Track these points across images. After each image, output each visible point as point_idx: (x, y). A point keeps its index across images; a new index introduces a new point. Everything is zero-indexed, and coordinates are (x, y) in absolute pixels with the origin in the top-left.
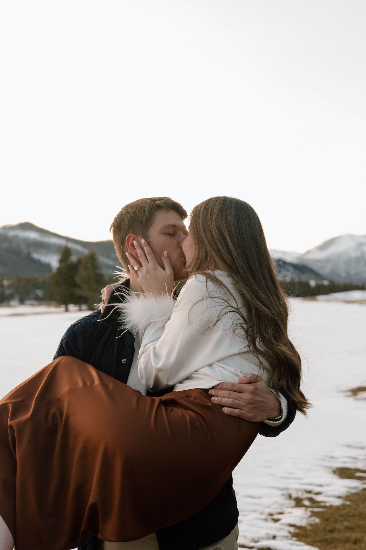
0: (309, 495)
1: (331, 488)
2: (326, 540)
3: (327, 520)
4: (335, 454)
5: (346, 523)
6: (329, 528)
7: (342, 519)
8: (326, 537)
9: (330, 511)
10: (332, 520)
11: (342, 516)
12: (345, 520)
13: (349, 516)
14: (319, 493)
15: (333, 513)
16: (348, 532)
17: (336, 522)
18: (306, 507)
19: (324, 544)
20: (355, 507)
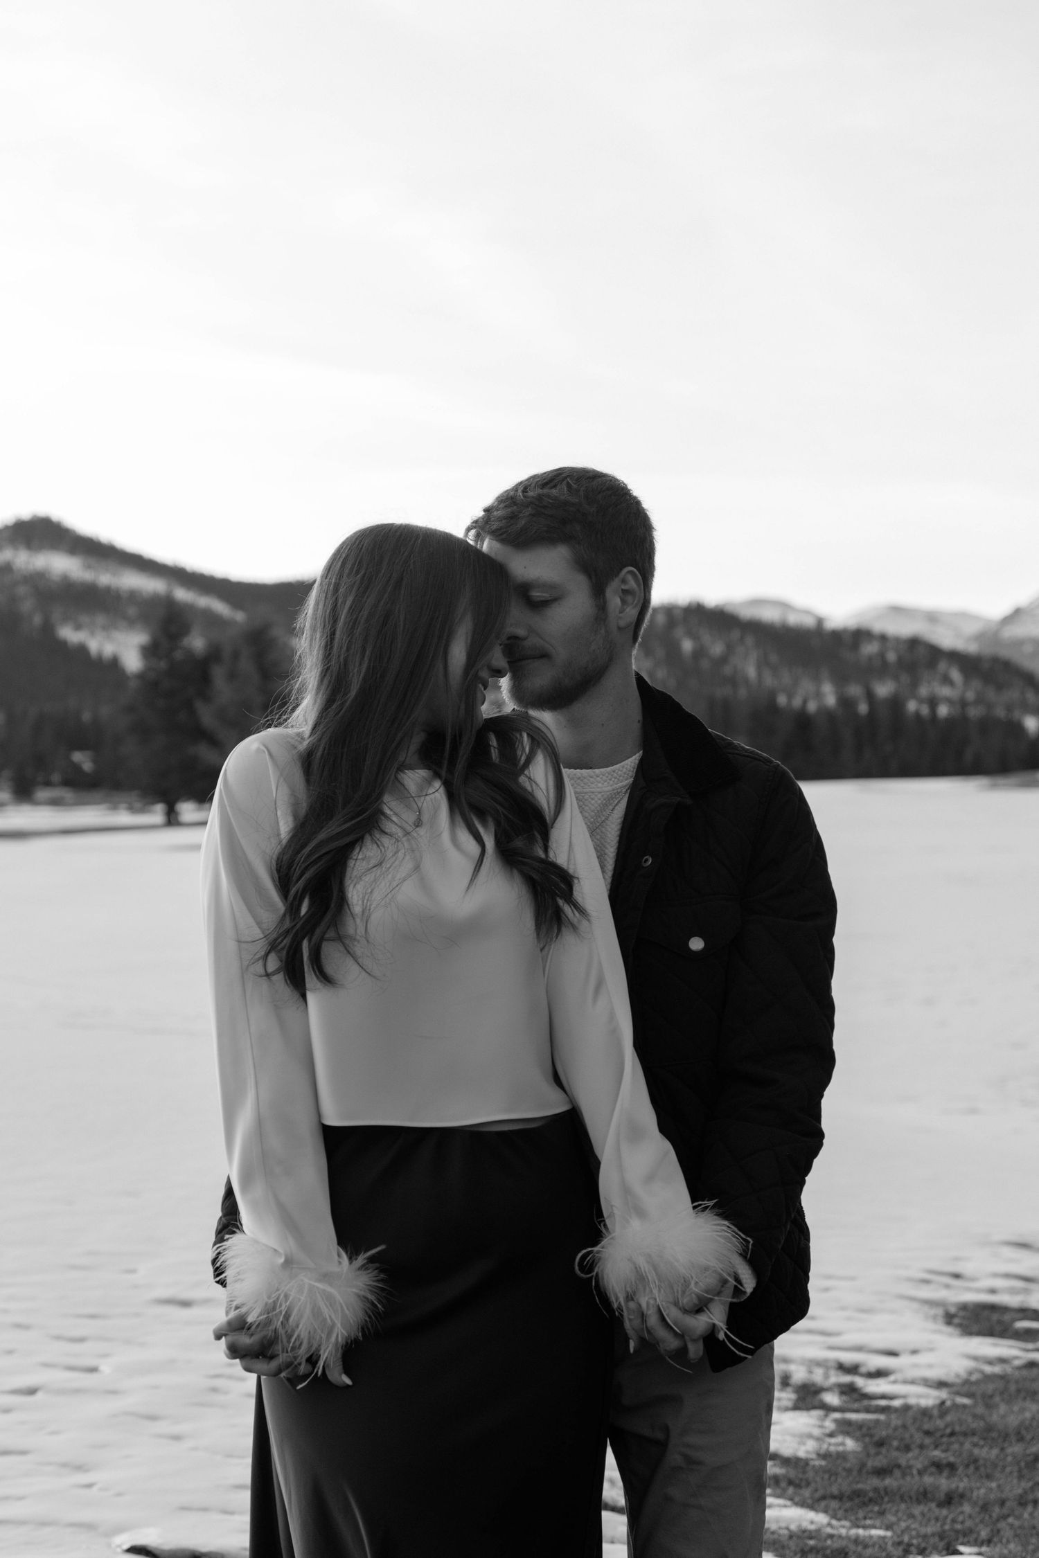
0: (846, 1379)
1: (921, 1359)
2: (857, 1494)
3: (880, 1444)
4: (965, 1268)
5: (937, 1453)
6: (875, 1463)
7: (927, 1441)
8: (860, 1486)
9: (896, 1421)
10: (895, 1443)
11: (928, 1433)
12: (936, 1446)
13: (952, 1434)
14: (879, 1374)
15: (904, 1427)
16: (931, 1474)
17: (907, 1448)
18: (828, 1409)
19: (848, 1505)
20: (980, 1410)
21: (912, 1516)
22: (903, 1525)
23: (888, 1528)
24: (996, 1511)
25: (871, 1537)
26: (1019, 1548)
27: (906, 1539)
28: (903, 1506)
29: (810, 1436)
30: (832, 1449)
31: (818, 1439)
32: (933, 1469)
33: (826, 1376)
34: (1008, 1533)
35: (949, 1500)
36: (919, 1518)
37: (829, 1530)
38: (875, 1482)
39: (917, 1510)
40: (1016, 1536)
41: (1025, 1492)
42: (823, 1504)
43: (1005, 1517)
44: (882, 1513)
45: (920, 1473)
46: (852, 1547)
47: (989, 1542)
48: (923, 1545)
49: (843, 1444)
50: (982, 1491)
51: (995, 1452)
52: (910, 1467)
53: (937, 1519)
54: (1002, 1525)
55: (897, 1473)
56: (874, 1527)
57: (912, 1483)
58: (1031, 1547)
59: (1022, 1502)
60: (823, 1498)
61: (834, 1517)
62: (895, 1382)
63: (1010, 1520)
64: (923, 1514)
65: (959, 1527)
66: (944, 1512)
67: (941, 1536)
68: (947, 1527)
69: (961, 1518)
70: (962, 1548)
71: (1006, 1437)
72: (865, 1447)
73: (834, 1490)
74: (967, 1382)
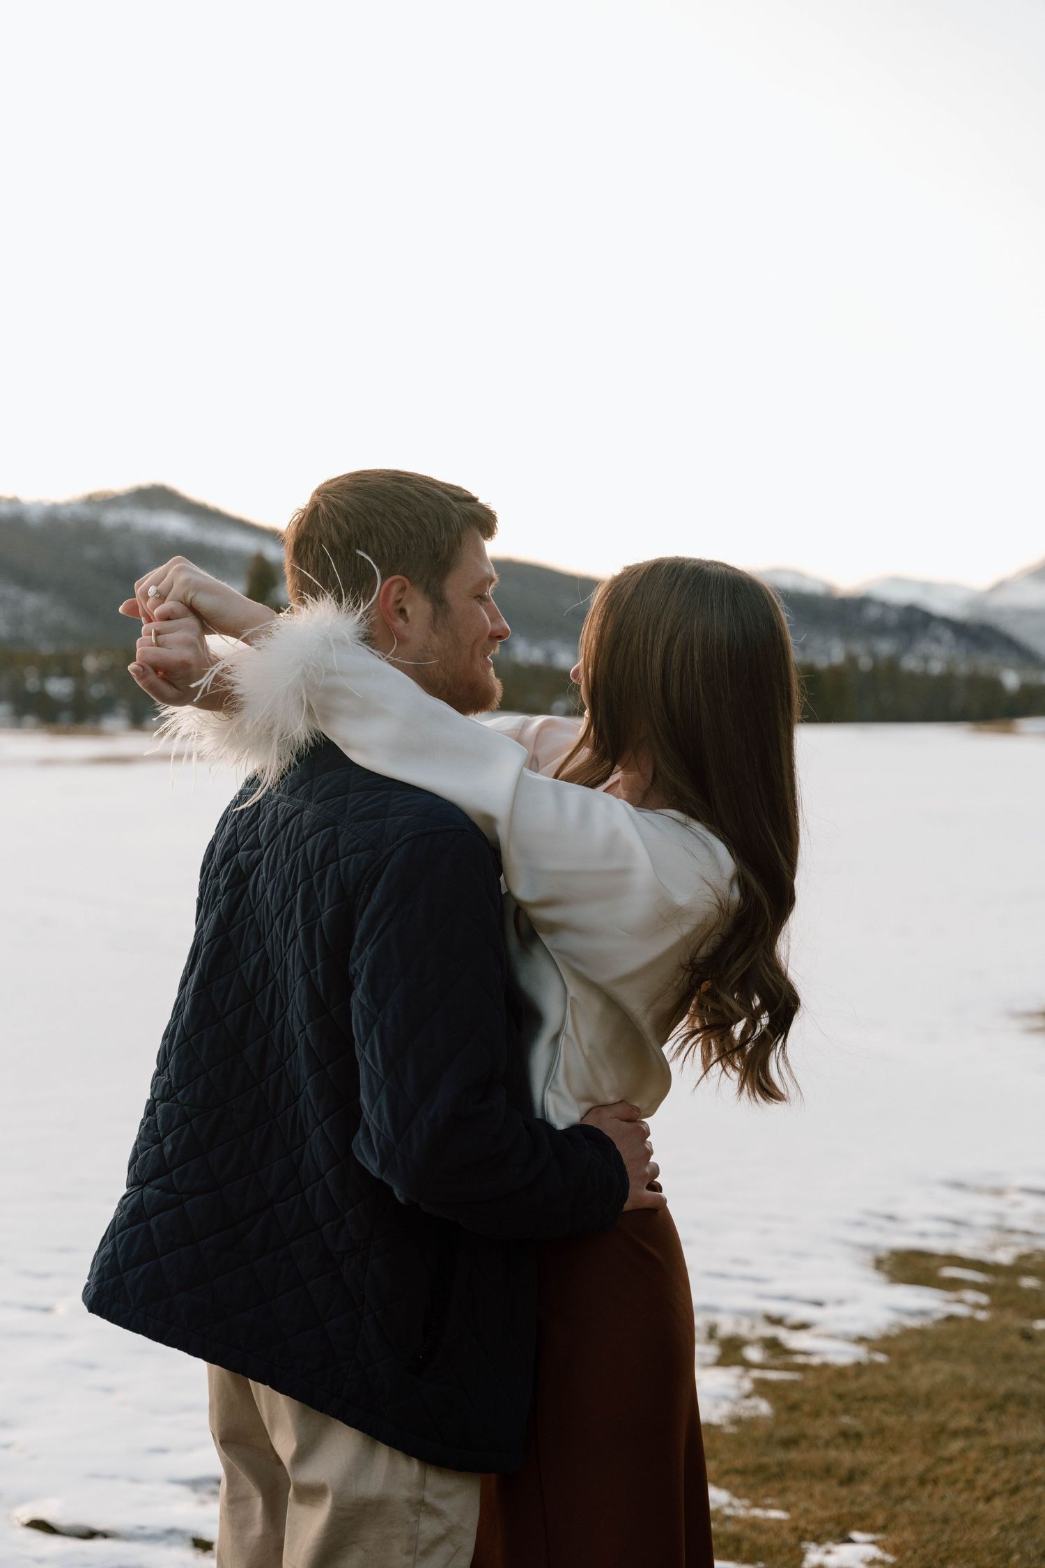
0: (772, 1331)
2: (761, 1468)
3: (793, 1408)
5: (846, 1420)
6: (785, 1432)
7: (839, 1406)
8: (765, 1460)
9: (811, 1381)
10: (808, 1408)
11: (840, 1397)
12: (846, 1411)
13: (864, 1399)
14: (803, 1326)
15: (819, 1388)
16: (837, 1447)
17: (816, 1414)
18: (747, 1365)
19: (752, 1480)
20: (894, 1371)
21: (811, 1496)
22: (803, 1505)
23: (786, 1508)
24: (897, 1491)
25: (768, 1520)
26: (913, 1538)
27: (802, 1524)
28: (804, 1484)
29: (726, 1398)
30: (745, 1414)
31: (735, 1403)
32: (840, 1440)
33: (753, 1327)
34: (904, 1520)
35: (850, 1479)
36: (818, 1497)
37: (729, 1511)
38: (780, 1455)
39: (818, 1488)
40: (912, 1523)
41: (928, 1470)
42: (727, 1479)
43: (901, 1500)
44: (783, 1491)
45: (827, 1444)
46: (748, 1533)
47: (883, 1529)
48: (818, 1532)
49: (756, 1408)
50: (884, 1468)
51: (904, 1418)
52: (817, 1437)
53: (836, 1500)
54: (898, 1509)
55: (804, 1444)
56: (772, 1507)
57: (816, 1457)
58: (924, 1537)
59: (922, 1481)
60: (727, 1472)
61: (736, 1494)
62: (819, 1336)
63: (908, 1504)
64: (823, 1494)
65: (856, 1509)
66: (844, 1492)
67: (838, 1520)
68: (845, 1510)
69: (860, 1499)
70: (856, 1535)
71: (914, 1402)
72: (778, 1412)
73: (739, 1463)
74: (886, 1339)
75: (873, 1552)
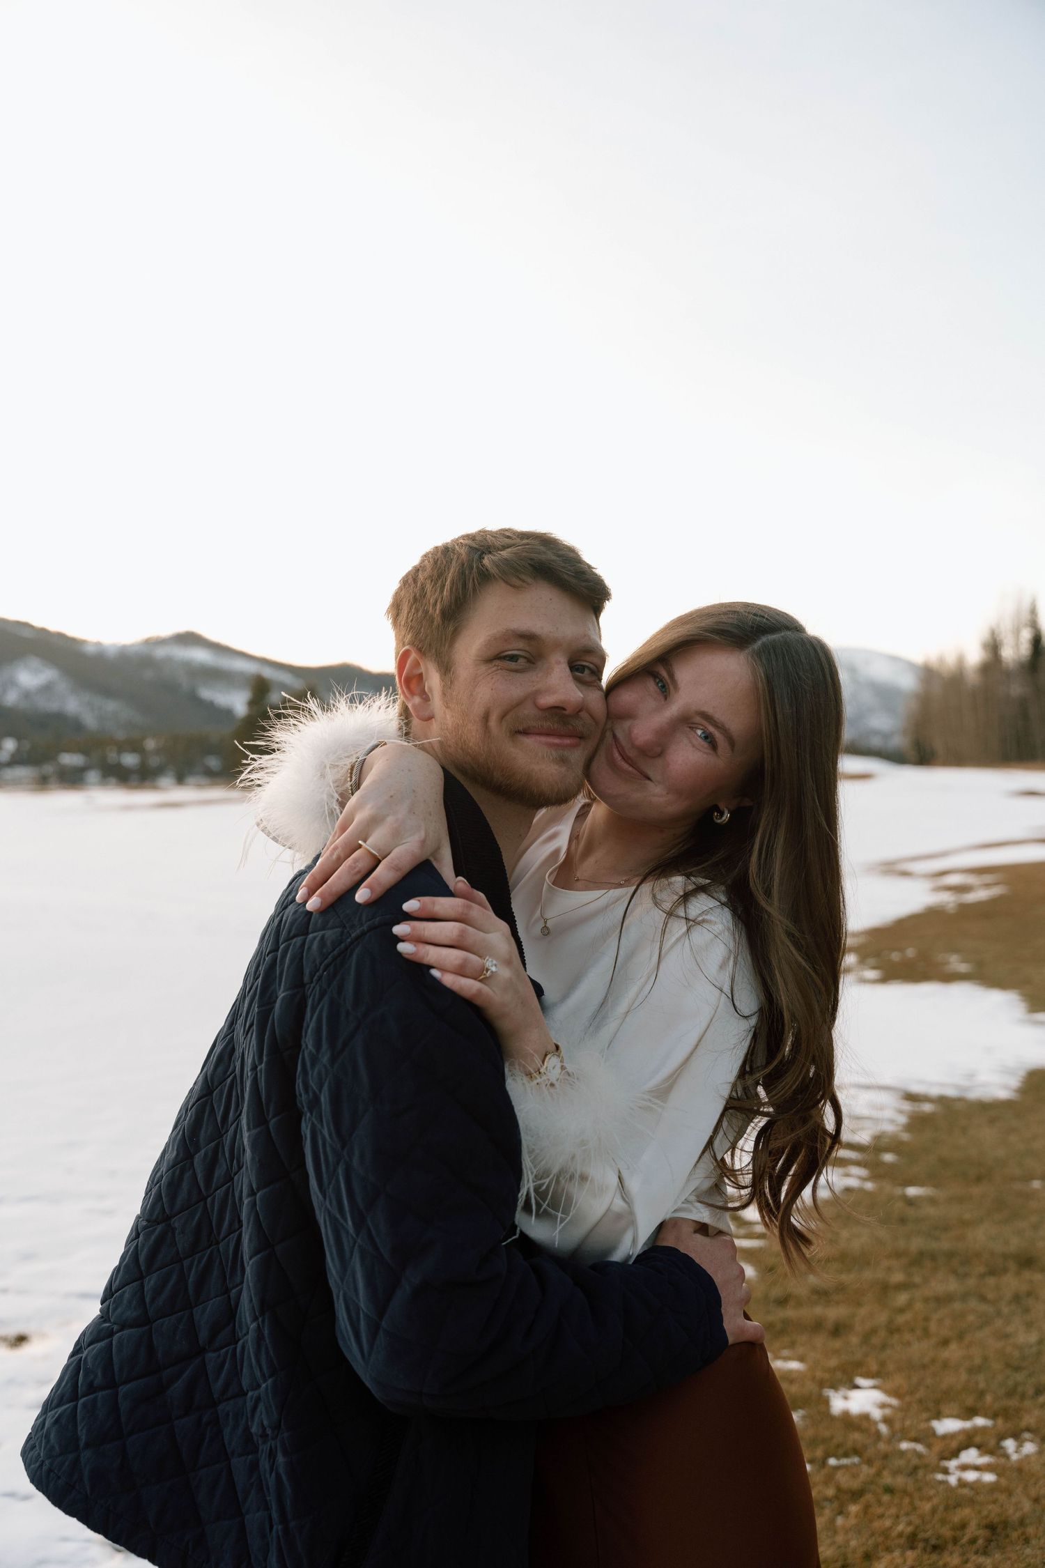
6: (775, 1292)
21: (815, 1348)
22: (812, 1356)
23: (801, 1359)
24: (875, 1340)
26: (905, 1383)
27: (816, 1372)
28: (806, 1338)
32: (816, 1298)
34: (891, 1366)
35: (838, 1330)
36: (820, 1348)
38: (780, 1313)
39: (817, 1341)
40: (899, 1369)
41: (890, 1322)
43: (882, 1348)
48: (831, 1380)
50: (858, 1320)
51: (854, 1276)
53: (834, 1351)
54: (883, 1356)
56: (788, 1360)
57: (806, 1313)
59: (890, 1330)
63: (888, 1352)
64: (822, 1346)
65: (852, 1357)
66: (837, 1344)
67: (841, 1369)
68: (844, 1359)
69: (852, 1349)
70: (860, 1381)
71: (856, 1261)
75: (878, 1396)
